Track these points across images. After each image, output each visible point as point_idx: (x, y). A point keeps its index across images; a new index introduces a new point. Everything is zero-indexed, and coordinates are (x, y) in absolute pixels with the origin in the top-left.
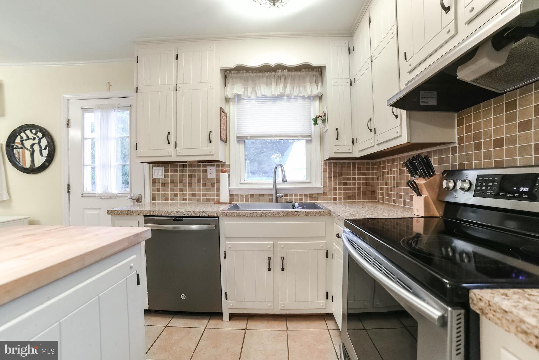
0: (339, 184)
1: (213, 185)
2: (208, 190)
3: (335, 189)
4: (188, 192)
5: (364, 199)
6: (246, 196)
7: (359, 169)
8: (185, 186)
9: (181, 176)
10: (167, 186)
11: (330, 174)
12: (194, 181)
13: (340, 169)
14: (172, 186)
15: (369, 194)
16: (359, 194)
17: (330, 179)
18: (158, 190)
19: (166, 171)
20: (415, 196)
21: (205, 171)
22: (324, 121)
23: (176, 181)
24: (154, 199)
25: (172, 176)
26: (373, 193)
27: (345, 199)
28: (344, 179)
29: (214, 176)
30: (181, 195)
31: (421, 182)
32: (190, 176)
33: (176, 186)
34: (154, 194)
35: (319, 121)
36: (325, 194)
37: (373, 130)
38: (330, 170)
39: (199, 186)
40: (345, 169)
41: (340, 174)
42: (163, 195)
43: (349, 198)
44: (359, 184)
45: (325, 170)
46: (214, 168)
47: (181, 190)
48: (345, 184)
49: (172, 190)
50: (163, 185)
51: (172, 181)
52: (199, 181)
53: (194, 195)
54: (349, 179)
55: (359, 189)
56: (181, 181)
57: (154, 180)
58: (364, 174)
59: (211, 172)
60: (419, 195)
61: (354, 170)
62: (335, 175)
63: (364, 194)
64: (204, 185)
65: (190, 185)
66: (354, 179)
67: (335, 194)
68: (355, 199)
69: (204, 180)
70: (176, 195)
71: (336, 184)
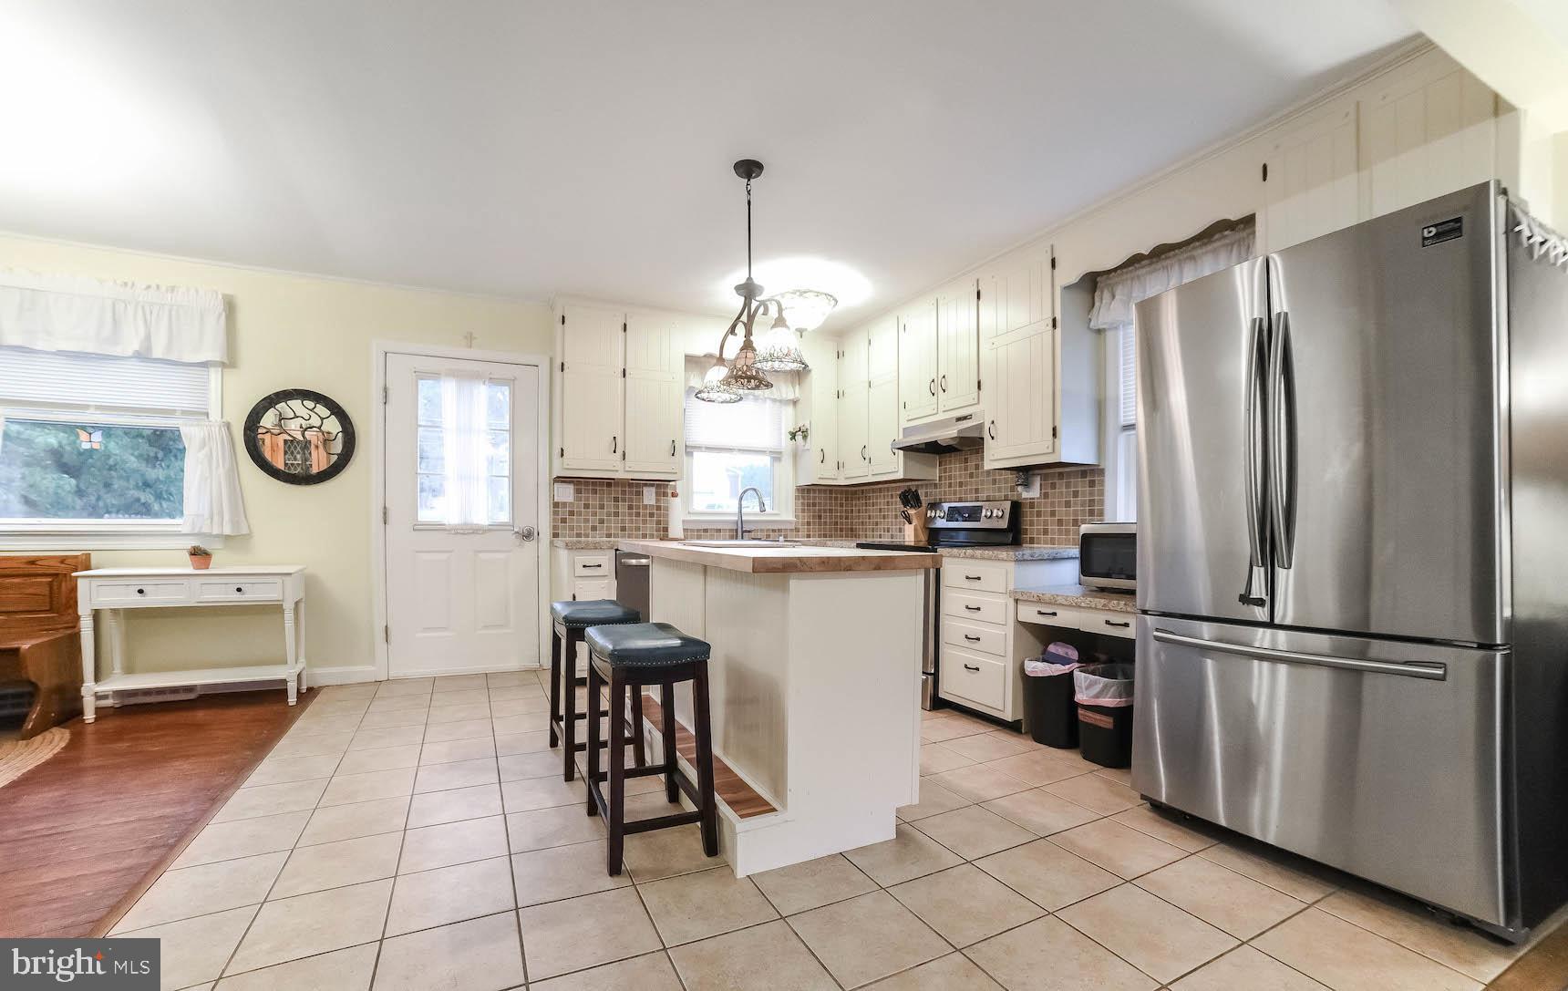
0: (814, 517)
1: (652, 515)
2: (645, 522)
3: (809, 524)
4: (614, 525)
5: (842, 536)
6: (698, 530)
7: (836, 499)
8: (609, 515)
9: (601, 499)
10: (580, 514)
11: (803, 504)
12: (623, 508)
13: (814, 498)
14: (587, 514)
15: (847, 529)
16: (836, 530)
17: (803, 511)
18: (564, 521)
19: (578, 491)
20: (907, 525)
21: (639, 494)
22: (805, 437)
23: (594, 507)
24: (556, 535)
25: (587, 499)
26: (852, 530)
27: (820, 536)
28: (820, 510)
29: (653, 502)
30: (602, 529)
31: (912, 512)
32: (616, 500)
33: (595, 514)
34: (555, 527)
35: (799, 437)
36: (797, 530)
37: (867, 460)
38: (803, 498)
39: (630, 515)
41: (814, 505)
42: (572, 529)
44: (836, 517)
45: (797, 498)
46: (653, 489)
47: (602, 522)
48: (820, 517)
49: (587, 521)
50: (572, 513)
51: (587, 506)
52: (630, 507)
53: (623, 529)
54: (825, 511)
55: (836, 523)
56: (602, 507)
57: (556, 505)
58: (841, 505)
59: (649, 497)
60: (910, 523)
61: (831, 498)
62: (808, 505)
63: (841, 530)
64: (638, 514)
65: (616, 514)
66: (831, 511)
67: (809, 530)
69: (638, 507)
70: (594, 528)
71: (809, 517)
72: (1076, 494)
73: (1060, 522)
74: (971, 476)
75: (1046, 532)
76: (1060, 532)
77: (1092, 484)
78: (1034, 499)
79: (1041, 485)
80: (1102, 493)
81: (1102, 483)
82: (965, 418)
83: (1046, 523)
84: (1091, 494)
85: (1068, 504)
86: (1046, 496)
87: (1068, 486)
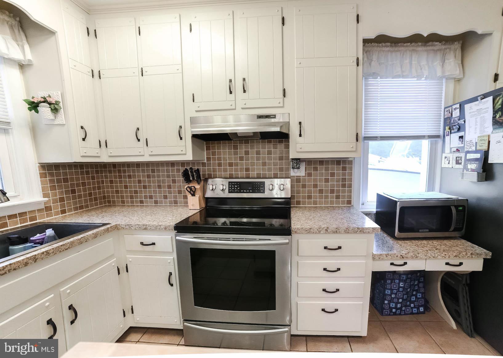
0: (67, 192)
3: (62, 200)
5: (96, 204)
7: (87, 173)
11: (51, 181)
13: (65, 174)
15: (100, 198)
16: (91, 200)
17: (53, 188)
22: (55, 110)
26: (104, 197)
27: (76, 209)
28: (72, 185)
31: (194, 187)
36: (48, 208)
37: (143, 141)
38: (51, 175)
40: (71, 174)
41: (66, 180)
43: (81, 207)
44: (90, 189)
45: (42, 176)
48: (73, 192)
54: (78, 185)
55: (90, 194)
58: (93, 178)
60: (193, 195)
61: (82, 173)
62: (59, 181)
63: (96, 199)
66: (84, 184)
67: (63, 206)
68: (87, 206)
71: (62, 193)
72: (333, 175)
73: (321, 191)
74: (241, 159)
75: (310, 197)
76: (321, 197)
77: (344, 169)
78: (300, 176)
79: (306, 168)
80: (351, 174)
81: (351, 169)
82: (267, 117)
83: (310, 192)
84: (344, 175)
85: (327, 180)
86: (310, 175)
87: (327, 169)
